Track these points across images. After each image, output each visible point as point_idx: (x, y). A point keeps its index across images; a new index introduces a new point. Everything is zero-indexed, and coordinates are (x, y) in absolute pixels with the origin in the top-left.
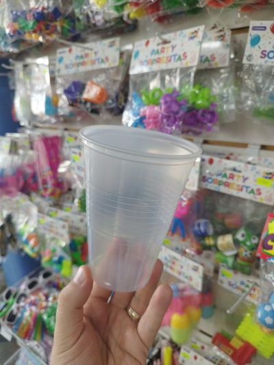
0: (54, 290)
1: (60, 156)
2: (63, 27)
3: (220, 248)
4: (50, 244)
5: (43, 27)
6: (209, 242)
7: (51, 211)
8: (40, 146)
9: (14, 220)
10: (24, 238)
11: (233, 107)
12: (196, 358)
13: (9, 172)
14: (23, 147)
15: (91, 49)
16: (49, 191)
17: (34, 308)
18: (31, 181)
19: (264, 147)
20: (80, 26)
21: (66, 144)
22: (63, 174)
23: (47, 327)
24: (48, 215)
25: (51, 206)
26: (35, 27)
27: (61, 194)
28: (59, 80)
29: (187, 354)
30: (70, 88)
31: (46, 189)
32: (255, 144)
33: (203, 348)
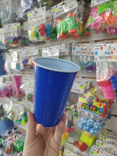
0: (18, 134)
1: (21, 83)
2: (21, 42)
3: (71, 109)
4: (17, 114)
5: (15, 42)
7: (18, 102)
8: (14, 79)
10: (7, 113)
12: (69, 153)
13: (2, 89)
14: (8, 80)
15: (30, 50)
16: (17, 95)
17: (10, 141)
18: (10, 92)
19: (83, 77)
20: (27, 42)
21: (23, 79)
22: (22, 89)
23: (16, 148)
24: (16, 103)
25: (17, 100)
26: (13, 42)
27: (21, 96)
28: (20, 59)
29: (66, 151)
30: (24, 61)
31: (15, 95)
32: (81, 77)
33: (72, 149)
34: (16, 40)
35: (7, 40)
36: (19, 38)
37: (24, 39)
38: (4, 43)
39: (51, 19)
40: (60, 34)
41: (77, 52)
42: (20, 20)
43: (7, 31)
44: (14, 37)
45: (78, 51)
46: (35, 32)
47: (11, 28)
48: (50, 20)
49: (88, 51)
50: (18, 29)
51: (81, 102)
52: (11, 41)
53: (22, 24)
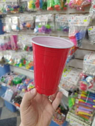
2: (20, 10)
11: (54, 29)
15: (27, 16)
16: (15, 49)
19: (61, 36)
34: (16, 8)
35: (9, 7)
36: (18, 7)
37: (22, 8)
38: (7, 10)
40: (49, 7)
41: (58, 20)
49: (65, 19)
52: (13, 9)
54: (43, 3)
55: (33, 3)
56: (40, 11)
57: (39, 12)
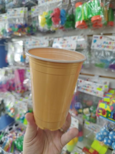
0: (19, 131)
1: (24, 77)
2: (28, 30)
3: (84, 113)
4: (19, 112)
5: (21, 30)
6: (80, 111)
8: (17, 73)
9: (5, 102)
11: (88, 62)
13: (4, 83)
14: (10, 73)
15: (39, 40)
16: (20, 91)
17: (11, 139)
18: (12, 87)
20: (34, 30)
21: (27, 73)
22: (25, 84)
24: (19, 100)
25: (20, 96)
26: (18, 30)
27: (24, 92)
31: (18, 90)
32: (97, 75)
34: (21, 28)
35: (11, 27)
36: (26, 25)
37: (31, 27)
38: (8, 31)
39: (68, 3)
40: (80, 22)
41: (98, 46)
42: (28, 4)
43: (11, 17)
44: (20, 24)
45: (99, 44)
46: (46, 18)
47: (17, 13)
48: (66, 4)
50: (25, 15)
51: (101, 109)
52: (16, 29)
53: (29, 9)
54: (68, 16)
55: (47, 16)
56: (61, 30)
57: (59, 33)
